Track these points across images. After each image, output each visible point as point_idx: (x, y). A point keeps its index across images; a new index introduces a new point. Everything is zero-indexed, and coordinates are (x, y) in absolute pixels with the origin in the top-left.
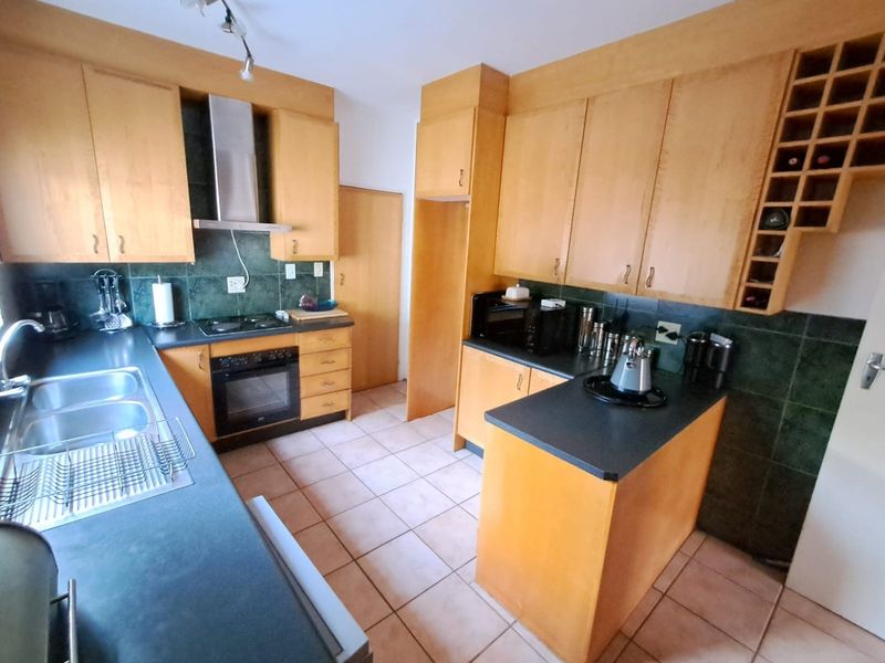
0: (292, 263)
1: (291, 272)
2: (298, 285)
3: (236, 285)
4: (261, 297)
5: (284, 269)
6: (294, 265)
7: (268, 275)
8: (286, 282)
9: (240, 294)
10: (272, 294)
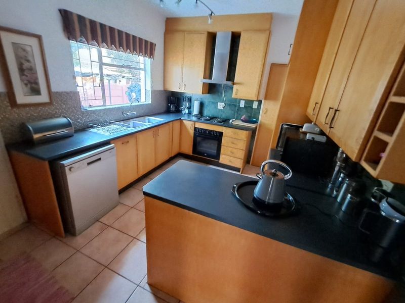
0: (244, 100)
1: (242, 104)
2: (244, 110)
3: (221, 106)
4: (228, 113)
5: (240, 102)
6: (244, 101)
7: (233, 104)
8: (240, 108)
9: (221, 110)
10: (233, 112)
